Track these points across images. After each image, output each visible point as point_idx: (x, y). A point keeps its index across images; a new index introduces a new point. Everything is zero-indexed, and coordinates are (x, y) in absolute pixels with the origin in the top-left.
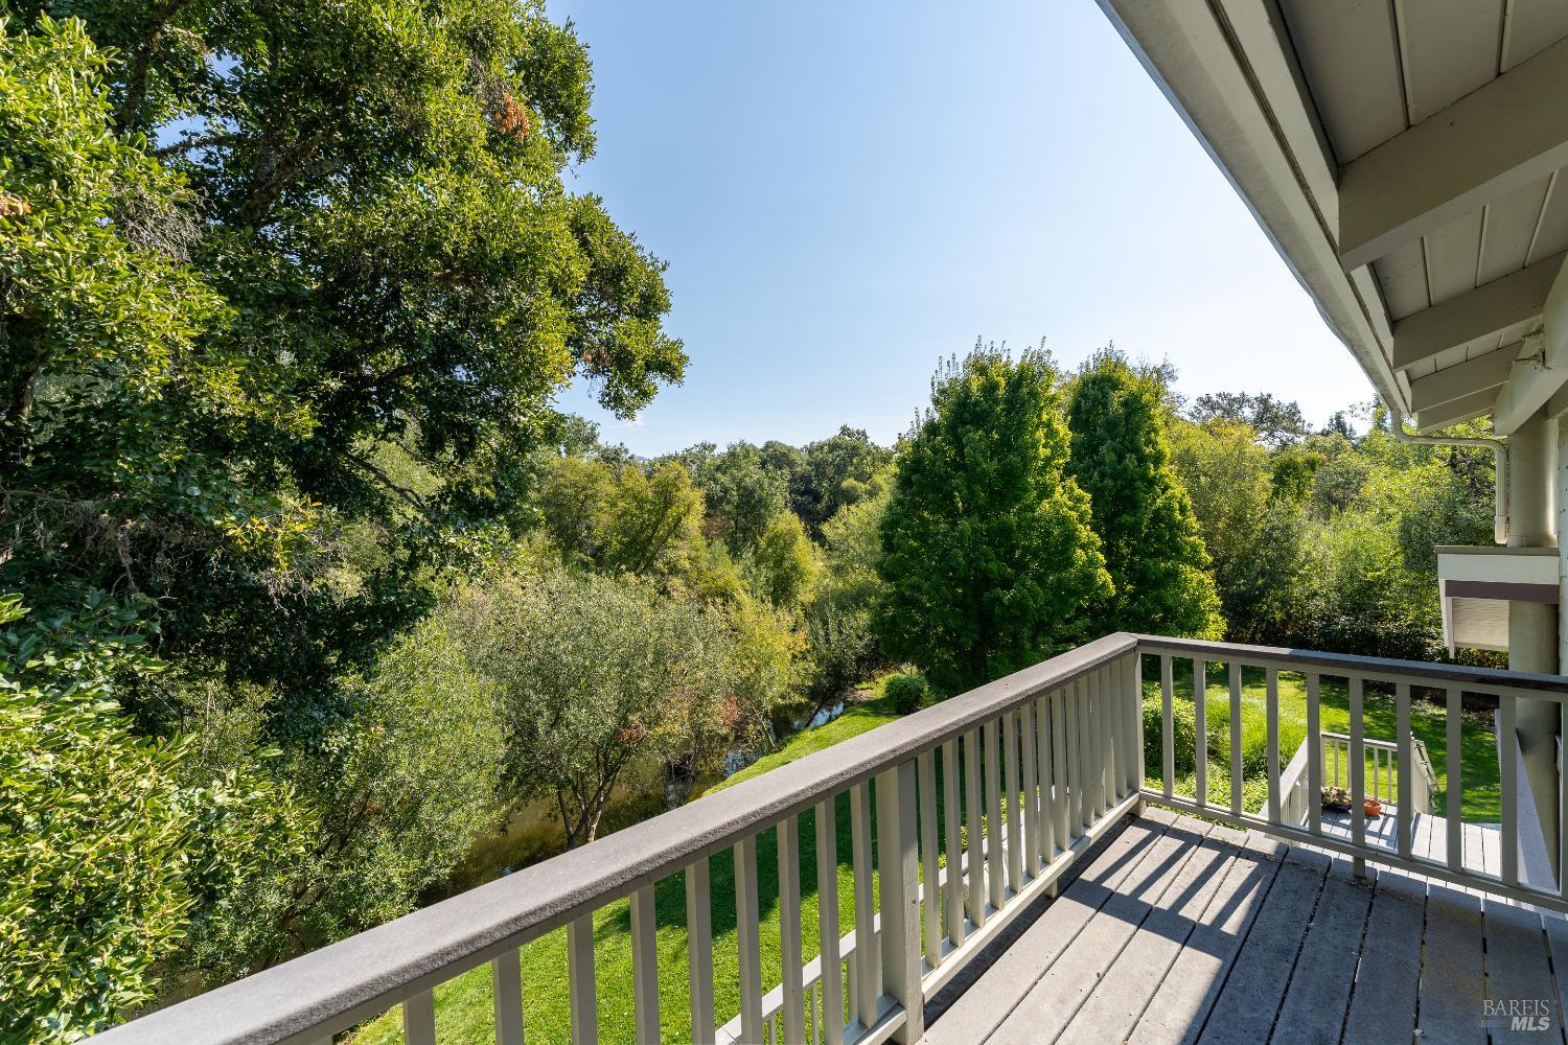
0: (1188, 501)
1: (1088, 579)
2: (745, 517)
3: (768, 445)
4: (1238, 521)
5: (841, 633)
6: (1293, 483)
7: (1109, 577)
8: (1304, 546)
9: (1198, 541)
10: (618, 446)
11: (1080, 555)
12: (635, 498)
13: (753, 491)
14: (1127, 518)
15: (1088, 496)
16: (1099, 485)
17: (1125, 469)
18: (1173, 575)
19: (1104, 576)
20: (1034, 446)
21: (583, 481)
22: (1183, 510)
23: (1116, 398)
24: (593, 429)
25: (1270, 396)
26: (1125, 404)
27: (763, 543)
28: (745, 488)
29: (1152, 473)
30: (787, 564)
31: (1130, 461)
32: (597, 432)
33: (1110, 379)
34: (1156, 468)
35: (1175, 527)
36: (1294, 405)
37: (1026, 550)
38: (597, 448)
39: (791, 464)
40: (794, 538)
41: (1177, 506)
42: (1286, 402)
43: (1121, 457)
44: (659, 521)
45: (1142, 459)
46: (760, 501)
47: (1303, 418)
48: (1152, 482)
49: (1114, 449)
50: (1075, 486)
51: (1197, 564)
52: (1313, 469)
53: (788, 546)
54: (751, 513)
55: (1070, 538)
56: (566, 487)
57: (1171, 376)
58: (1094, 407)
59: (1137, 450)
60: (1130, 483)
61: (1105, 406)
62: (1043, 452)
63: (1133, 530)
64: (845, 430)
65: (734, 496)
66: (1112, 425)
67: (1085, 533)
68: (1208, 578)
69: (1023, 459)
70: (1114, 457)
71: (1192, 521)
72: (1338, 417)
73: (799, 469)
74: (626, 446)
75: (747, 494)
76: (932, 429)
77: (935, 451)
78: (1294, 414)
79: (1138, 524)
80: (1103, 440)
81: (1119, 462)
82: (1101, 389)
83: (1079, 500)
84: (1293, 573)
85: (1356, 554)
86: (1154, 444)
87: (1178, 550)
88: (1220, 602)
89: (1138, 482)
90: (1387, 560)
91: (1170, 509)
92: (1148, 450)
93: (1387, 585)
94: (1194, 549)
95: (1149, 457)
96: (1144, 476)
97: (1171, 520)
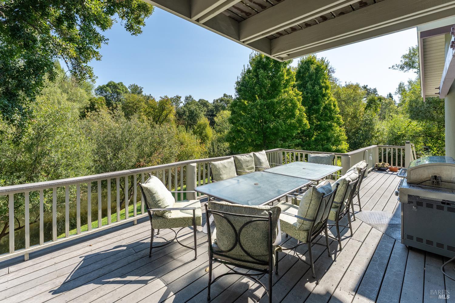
0: (336, 103)
1: (300, 121)
2: (191, 120)
3: (200, 100)
4: (355, 117)
5: (218, 148)
6: (373, 106)
7: (307, 122)
9: (339, 116)
10: (149, 95)
11: (297, 112)
12: (152, 108)
13: (194, 111)
14: (315, 107)
15: (301, 93)
16: (306, 96)
17: (315, 90)
18: (330, 126)
19: (305, 121)
20: (283, 76)
21: (136, 102)
22: (335, 106)
23: (313, 68)
24: (141, 89)
25: (367, 86)
26: (316, 69)
27: (196, 127)
28: (191, 111)
29: (324, 92)
30: (203, 134)
31: (317, 88)
32: (142, 90)
33: (310, 61)
34: (325, 90)
35: (331, 111)
36: (375, 89)
37: (279, 112)
38: (142, 95)
39: (207, 106)
40: (206, 126)
41: (332, 104)
42: (372, 88)
43: (314, 87)
44: (160, 115)
45: (321, 88)
46: (196, 115)
47: (378, 93)
48: (324, 95)
49: (311, 84)
50: (296, 90)
51: (339, 124)
52: (380, 101)
53: (204, 129)
54: (193, 119)
55: (294, 106)
56: (130, 103)
57: (333, 72)
58: (305, 71)
59: (319, 85)
60: (317, 96)
61: (309, 70)
62: (286, 78)
63: (317, 111)
64: (225, 95)
65: (187, 114)
66: (310, 77)
67: (299, 105)
68: (343, 129)
69: (279, 80)
70: (311, 87)
71: (338, 109)
72: (390, 94)
73: (210, 108)
74: (152, 95)
75: (191, 112)
76: (249, 71)
77: (249, 78)
78: (375, 92)
79: (319, 109)
80: (308, 82)
81: (313, 88)
82: (308, 64)
83: (297, 95)
84: (373, 136)
85: (394, 126)
86: (325, 83)
87: (332, 118)
88: (347, 138)
89: (319, 95)
90: (405, 128)
91: (330, 105)
92: (323, 85)
93: (404, 136)
94: (338, 119)
95: (323, 87)
96: (321, 93)
97: (330, 108)
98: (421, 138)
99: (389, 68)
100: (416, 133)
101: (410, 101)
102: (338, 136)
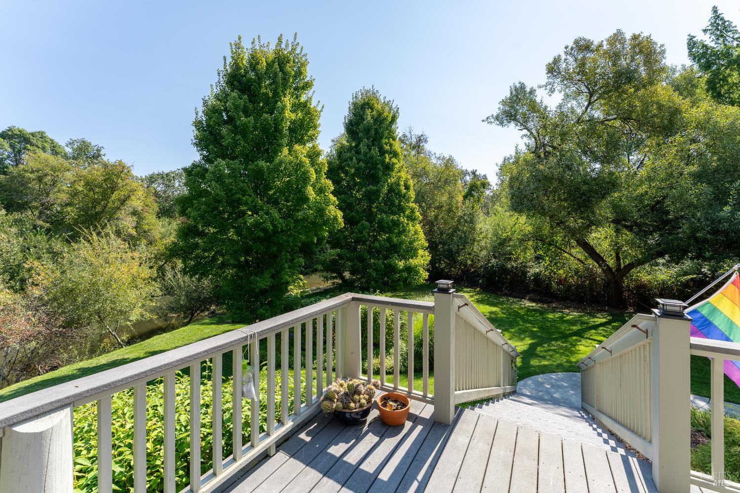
0: (410, 182)
8: (479, 226)
17: (372, 157)
18: (396, 224)
19: (334, 212)
23: (369, 115)
26: (375, 118)
29: (388, 161)
34: (390, 158)
35: (400, 196)
45: (382, 152)
48: (387, 167)
49: (367, 145)
58: (359, 120)
59: (380, 148)
60: (375, 167)
61: (363, 119)
63: (375, 195)
66: (367, 130)
68: (419, 228)
71: (412, 194)
79: (379, 191)
81: (369, 153)
82: (363, 109)
85: (499, 225)
86: (391, 145)
87: (401, 210)
88: (427, 245)
89: (379, 166)
90: (512, 228)
91: (398, 185)
92: (387, 148)
93: (510, 239)
94: (413, 211)
95: (387, 152)
96: (383, 162)
97: (400, 191)
98: (530, 243)
99: (483, 121)
100: (525, 235)
101: (511, 178)
102: (411, 243)
